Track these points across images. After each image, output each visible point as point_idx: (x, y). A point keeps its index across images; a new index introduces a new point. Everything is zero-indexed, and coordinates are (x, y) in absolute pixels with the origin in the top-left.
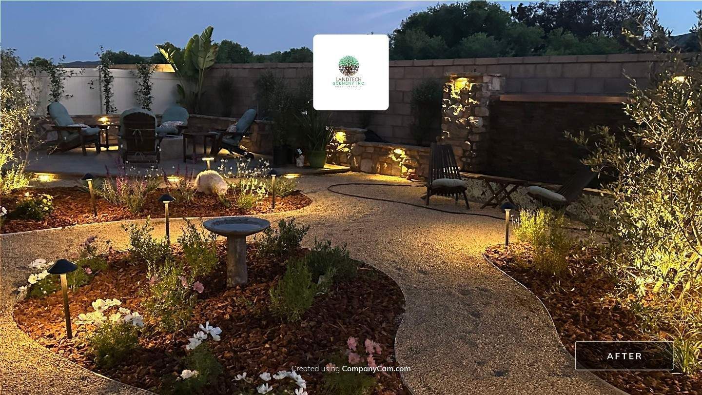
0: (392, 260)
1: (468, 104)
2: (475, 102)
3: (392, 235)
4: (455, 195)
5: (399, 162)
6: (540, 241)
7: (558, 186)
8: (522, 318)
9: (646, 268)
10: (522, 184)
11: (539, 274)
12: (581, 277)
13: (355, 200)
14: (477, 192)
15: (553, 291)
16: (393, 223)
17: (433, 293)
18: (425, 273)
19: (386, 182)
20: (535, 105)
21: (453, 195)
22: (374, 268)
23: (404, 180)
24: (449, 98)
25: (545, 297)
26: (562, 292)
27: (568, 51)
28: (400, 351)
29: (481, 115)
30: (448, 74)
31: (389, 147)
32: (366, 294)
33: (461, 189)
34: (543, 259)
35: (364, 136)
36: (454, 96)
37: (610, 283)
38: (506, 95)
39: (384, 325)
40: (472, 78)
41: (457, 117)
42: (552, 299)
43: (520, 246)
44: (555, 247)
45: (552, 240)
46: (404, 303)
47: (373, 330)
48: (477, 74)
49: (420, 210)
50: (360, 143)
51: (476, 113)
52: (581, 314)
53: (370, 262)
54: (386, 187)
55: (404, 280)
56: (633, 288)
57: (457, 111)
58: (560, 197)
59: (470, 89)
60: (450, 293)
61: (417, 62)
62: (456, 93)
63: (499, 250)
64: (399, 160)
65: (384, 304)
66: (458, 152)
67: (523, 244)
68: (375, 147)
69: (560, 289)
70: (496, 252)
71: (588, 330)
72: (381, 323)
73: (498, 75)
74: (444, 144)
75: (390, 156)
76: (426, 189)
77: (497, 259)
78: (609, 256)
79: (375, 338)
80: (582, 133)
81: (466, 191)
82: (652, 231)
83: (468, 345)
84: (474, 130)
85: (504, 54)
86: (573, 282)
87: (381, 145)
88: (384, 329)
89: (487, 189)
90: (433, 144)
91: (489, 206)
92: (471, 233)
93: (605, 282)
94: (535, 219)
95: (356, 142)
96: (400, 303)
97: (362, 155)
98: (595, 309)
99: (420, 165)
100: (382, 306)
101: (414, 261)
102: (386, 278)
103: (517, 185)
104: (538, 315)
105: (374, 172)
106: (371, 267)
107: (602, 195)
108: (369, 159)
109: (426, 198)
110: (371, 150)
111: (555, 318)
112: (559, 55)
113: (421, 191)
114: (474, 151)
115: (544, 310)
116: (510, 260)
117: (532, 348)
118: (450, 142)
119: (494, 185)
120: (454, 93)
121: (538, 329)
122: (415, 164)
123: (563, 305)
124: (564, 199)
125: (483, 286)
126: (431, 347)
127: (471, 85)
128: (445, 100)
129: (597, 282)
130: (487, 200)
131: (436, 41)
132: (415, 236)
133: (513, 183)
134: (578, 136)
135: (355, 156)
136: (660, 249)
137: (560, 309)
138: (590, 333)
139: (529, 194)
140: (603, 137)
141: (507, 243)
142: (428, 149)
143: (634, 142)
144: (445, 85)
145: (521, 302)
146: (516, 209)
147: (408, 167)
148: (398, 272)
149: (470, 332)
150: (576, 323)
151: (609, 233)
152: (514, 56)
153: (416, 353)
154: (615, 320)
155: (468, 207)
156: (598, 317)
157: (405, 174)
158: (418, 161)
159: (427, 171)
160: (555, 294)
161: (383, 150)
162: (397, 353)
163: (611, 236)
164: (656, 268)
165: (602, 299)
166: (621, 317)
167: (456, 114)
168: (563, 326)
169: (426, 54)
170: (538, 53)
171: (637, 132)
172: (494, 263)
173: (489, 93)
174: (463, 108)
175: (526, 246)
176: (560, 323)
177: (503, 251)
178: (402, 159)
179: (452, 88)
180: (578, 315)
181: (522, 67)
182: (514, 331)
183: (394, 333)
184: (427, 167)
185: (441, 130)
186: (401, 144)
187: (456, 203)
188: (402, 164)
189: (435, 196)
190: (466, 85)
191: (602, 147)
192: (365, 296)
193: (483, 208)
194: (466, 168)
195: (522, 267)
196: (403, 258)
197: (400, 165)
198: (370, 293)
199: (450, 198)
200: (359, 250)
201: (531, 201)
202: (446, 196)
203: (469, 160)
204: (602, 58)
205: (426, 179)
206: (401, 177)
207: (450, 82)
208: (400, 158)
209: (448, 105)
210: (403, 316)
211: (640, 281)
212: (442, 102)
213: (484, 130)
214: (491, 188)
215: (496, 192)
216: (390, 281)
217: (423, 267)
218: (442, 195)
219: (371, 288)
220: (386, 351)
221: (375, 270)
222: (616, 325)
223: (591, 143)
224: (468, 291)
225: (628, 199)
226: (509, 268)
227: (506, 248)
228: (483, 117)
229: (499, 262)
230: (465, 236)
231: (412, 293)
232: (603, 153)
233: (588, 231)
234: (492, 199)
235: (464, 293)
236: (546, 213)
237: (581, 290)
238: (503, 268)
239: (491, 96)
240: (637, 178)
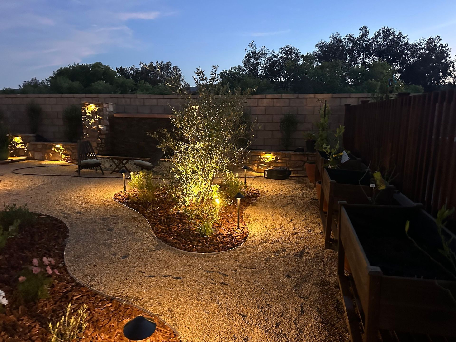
0: (59, 209)
1: (97, 118)
2: (100, 118)
3: (58, 195)
4: (95, 168)
5: (59, 152)
6: (141, 187)
7: (149, 159)
8: (135, 227)
9: (188, 192)
10: (131, 159)
11: (142, 203)
12: (162, 201)
13: (32, 177)
14: (107, 165)
15: (149, 210)
16: (58, 188)
17: (85, 223)
18: (80, 213)
19: (52, 164)
20: (132, 119)
21: (94, 168)
22: (48, 216)
23: (64, 162)
24: (85, 115)
25: (145, 214)
26: (153, 210)
27: (147, 92)
28: (67, 259)
29: (105, 124)
30: (83, 102)
31: (52, 144)
32: (44, 231)
33: (98, 165)
34: (143, 196)
35: (34, 138)
36: (88, 114)
37: (174, 202)
38: (117, 114)
39: (56, 247)
40: (97, 104)
41: (92, 126)
42: (149, 214)
43: (132, 191)
44: (148, 189)
45: (146, 185)
46: (68, 232)
47: (49, 251)
48: (100, 103)
49: (75, 178)
50: (33, 143)
51: (102, 123)
52: (163, 219)
53: (45, 212)
54: (53, 167)
55: (67, 219)
56: (184, 202)
57: (91, 122)
58: (149, 164)
59: (97, 110)
60: (95, 222)
61: (64, 95)
62: (89, 113)
63: (121, 194)
64: (59, 151)
65: (56, 235)
66: (94, 145)
67: (133, 189)
68: (43, 145)
69: (152, 209)
70: (120, 195)
71: (166, 226)
72: (54, 246)
73: (111, 103)
74: (85, 140)
75: (53, 149)
76: (77, 166)
77: (120, 199)
78: (172, 189)
79: (51, 255)
80: (155, 133)
81: (101, 166)
82: (189, 176)
83: (107, 247)
84: (101, 132)
85: (115, 92)
86: (158, 204)
87: (46, 143)
88: (57, 249)
89: (113, 163)
90: (78, 141)
91: (115, 172)
92: (106, 187)
93: (173, 202)
94: (138, 176)
95: (29, 142)
96: (66, 233)
97: (35, 150)
98: (169, 215)
99: (73, 153)
100: (55, 236)
101: (73, 207)
102: (56, 220)
103: (128, 160)
104: (143, 223)
105: (44, 159)
106: (45, 215)
107: (166, 161)
108: (39, 152)
109: (78, 171)
110: (40, 146)
111: (151, 223)
112: (143, 94)
113: (75, 168)
114: (103, 144)
115: (146, 220)
116: (127, 199)
117: (140, 240)
118: (89, 139)
119: (116, 161)
120: (88, 113)
121: (143, 231)
122: (70, 153)
123: (155, 216)
124: (152, 165)
125: (114, 214)
126: (86, 252)
127: (97, 108)
128: (83, 116)
129: (169, 202)
130: (113, 169)
131: (76, 84)
132: (73, 193)
133: (126, 159)
134: (153, 134)
135: (30, 151)
136: (193, 183)
137: (153, 218)
138: (167, 227)
139: (135, 164)
140: (165, 134)
141: (125, 190)
142: (76, 144)
143: (178, 136)
144: (82, 108)
145: (134, 219)
146: (128, 172)
147: (66, 155)
148: (63, 215)
149: (108, 240)
150: (160, 224)
151: (171, 179)
152: (121, 94)
153: (78, 257)
154: (177, 219)
155: (103, 174)
156: (170, 218)
157: (64, 159)
158: (71, 151)
159: (77, 156)
160: (150, 212)
161: (48, 146)
162: (66, 261)
163: (172, 180)
164: (192, 192)
165: (171, 210)
166: (180, 216)
167: (90, 124)
168: (154, 226)
169: (71, 91)
170: (133, 92)
171: (179, 132)
172: (119, 201)
173: (108, 113)
174: (94, 120)
175: (135, 190)
176: (153, 225)
177: (123, 194)
178: (61, 150)
179: (87, 110)
180: (161, 219)
181: (123, 99)
182: (131, 234)
183: (63, 250)
184: (77, 154)
185: (83, 133)
186: (59, 142)
187: (96, 172)
188: (62, 153)
189: (84, 170)
190: (94, 108)
191: (164, 139)
192: (43, 232)
193: (111, 173)
194: (100, 153)
195: (134, 201)
196: (66, 207)
197: (60, 154)
198: (46, 231)
199: (93, 170)
200: (37, 207)
201: (136, 168)
202: (90, 169)
203: (101, 149)
204: (161, 96)
205: (77, 161)
206: (62, 160)
207: (85, 107)
208: (60, 150)
209: (85, 119)
210: (68, 240)
211: (187, 199)
212: (81, 118)
213: (107, 132)
214: (114, 162)
215: (117, 164)
216: (59, 221)
217: (79, 210)
218: (87, 169)
219: (46, 227)
220: (59, 261)
221: (48, 217)
222: (178, 221)
223: (159, 137)
224: (106, 218)
225: (178, 162)
226: (127, 202)
227: (125, 193)
228: (106, 125)
229: (121, 201)
230: (102, 189)
231: (73, 225)
232: (165, 142)
233: (162, 179)
234: (116, 168)
235: (103, 220)
236: (143, 172)
237: (162, 207)
238: (124, 203)
239: (109, 114)
240: (181, 152)
